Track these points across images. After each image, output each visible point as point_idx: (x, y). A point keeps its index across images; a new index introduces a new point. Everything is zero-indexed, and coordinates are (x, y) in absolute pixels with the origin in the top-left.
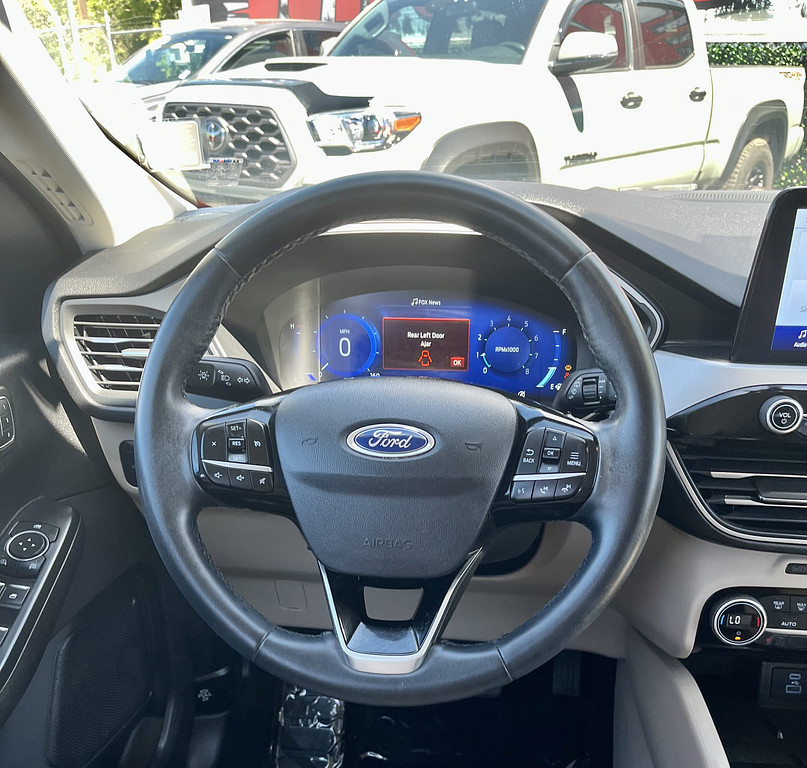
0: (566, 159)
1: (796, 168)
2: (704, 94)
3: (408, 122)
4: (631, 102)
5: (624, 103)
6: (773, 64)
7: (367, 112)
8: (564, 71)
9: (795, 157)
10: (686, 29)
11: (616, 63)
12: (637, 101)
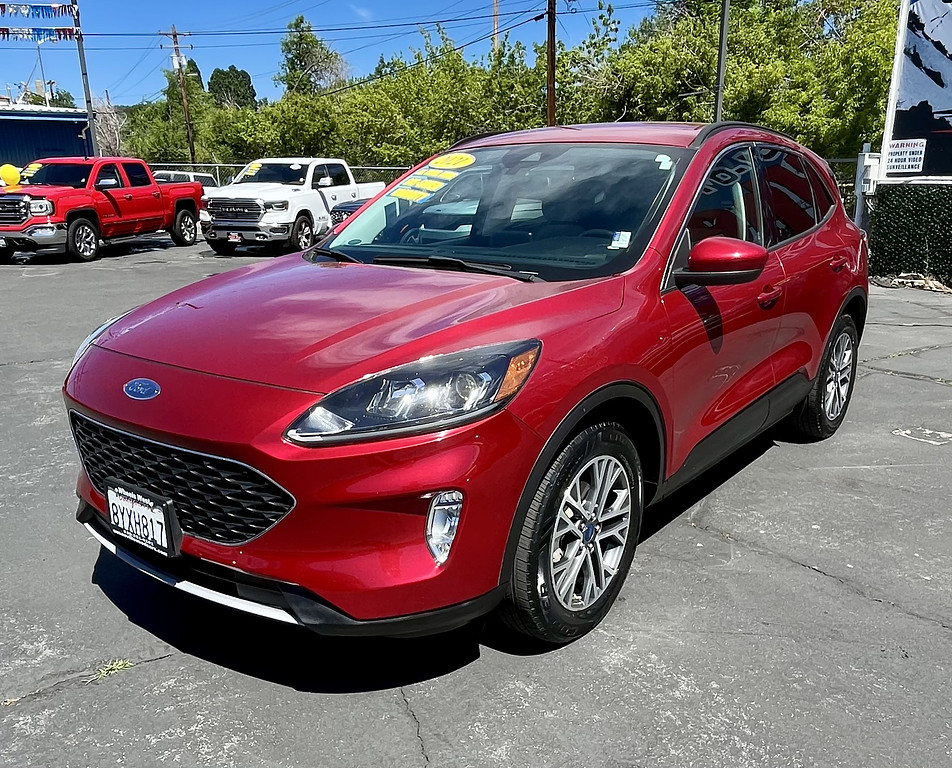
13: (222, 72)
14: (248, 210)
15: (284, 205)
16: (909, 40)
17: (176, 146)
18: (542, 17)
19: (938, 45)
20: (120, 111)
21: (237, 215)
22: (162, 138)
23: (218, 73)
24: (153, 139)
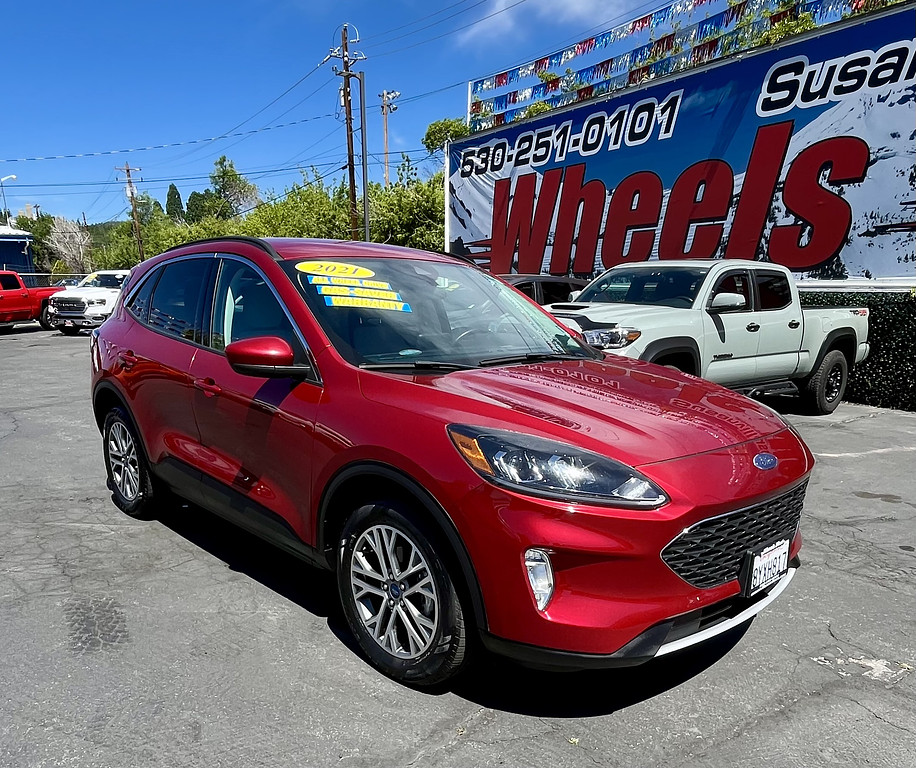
0: (715, 356)
1: (865, 369)
2: (798, 324)
3: (634, 335)
4: (753, 328)
5: (749, 328)
6: (848, 305)
7: (614, 330)
8: (715, 311)
9: (864, 362)
10: (786, 287)
11: (745, 308)
12: (756, 328)
13: (198, 195)
14: (77, 306)
15: (103, 302)
16: (451, 200)
17: (136, 257)
18: (345, 167)
19: (461, 202)
20: (85, 229)
21: (69, 308)
22: (125, 251)
23: (195, 196)
24: (118, 251)
